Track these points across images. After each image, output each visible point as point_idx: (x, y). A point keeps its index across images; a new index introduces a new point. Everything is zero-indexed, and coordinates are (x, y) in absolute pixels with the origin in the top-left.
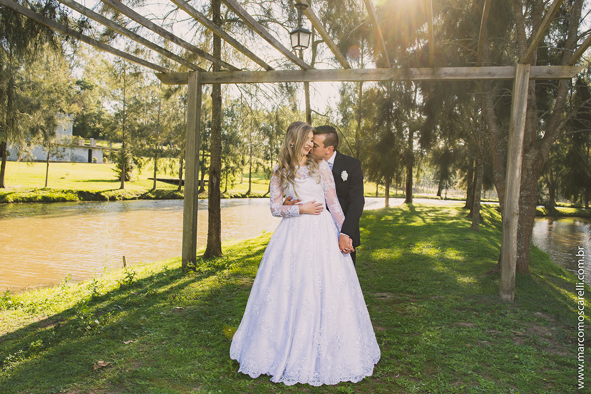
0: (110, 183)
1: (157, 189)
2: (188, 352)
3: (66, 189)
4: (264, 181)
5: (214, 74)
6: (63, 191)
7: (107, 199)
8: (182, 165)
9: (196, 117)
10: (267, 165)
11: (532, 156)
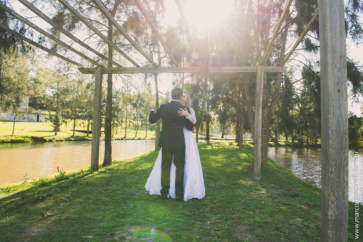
0: (49, 132)
1: (75, 135)
2: (96, 207)
3: (24, 135)
4: (133, 131)
5: (109, 69)
6: (23, 137)
7: (47, 141)
8: (89, 122)
9: (100, 91)
10: (135, 122)
11: (266, 111)
